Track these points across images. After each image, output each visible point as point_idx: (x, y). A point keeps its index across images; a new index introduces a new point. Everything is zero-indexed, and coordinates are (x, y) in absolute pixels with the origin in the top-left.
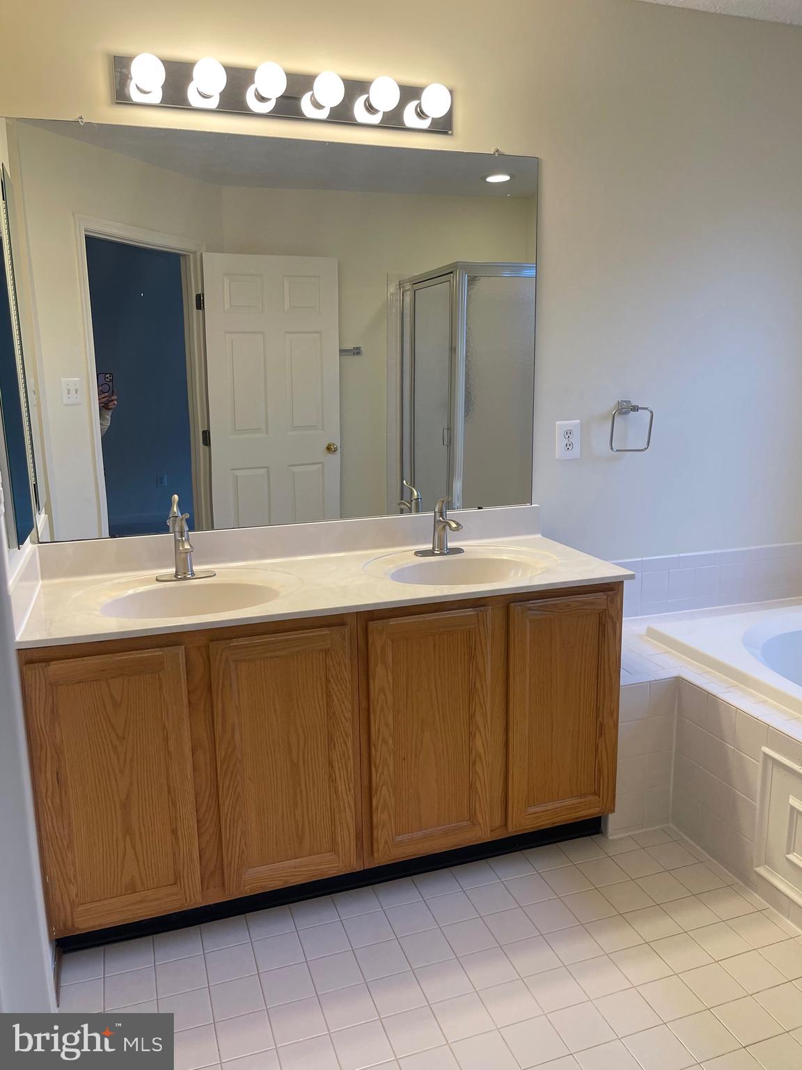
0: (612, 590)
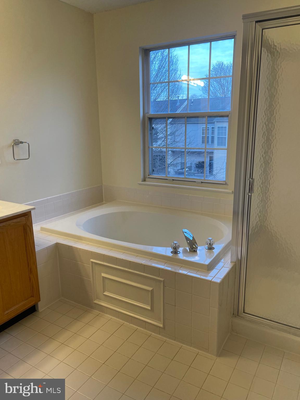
0: (27, 215)
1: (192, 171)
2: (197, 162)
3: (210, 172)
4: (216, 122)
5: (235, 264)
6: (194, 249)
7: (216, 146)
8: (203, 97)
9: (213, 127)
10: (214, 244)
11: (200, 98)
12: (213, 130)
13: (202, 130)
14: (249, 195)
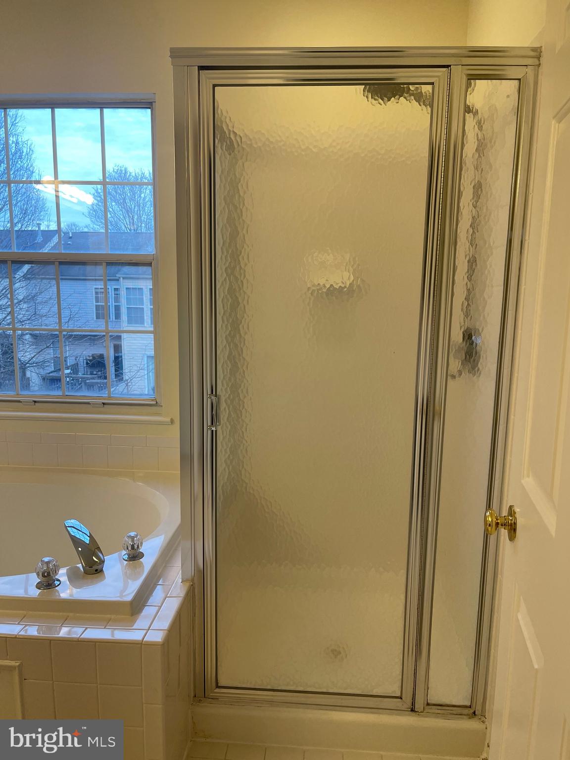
1: (80, 375)
2: (89, 356)
3: (116, 376)
4: (121, 279)
5: (192, 583)
6: (95, 567)
7: (124, 325)
8: (92, 228)
9: (117, 288)
10: (141, 546)
11: (86, 230)
12: (117, 294)
13: (94, 293)
14: (212, 431)
